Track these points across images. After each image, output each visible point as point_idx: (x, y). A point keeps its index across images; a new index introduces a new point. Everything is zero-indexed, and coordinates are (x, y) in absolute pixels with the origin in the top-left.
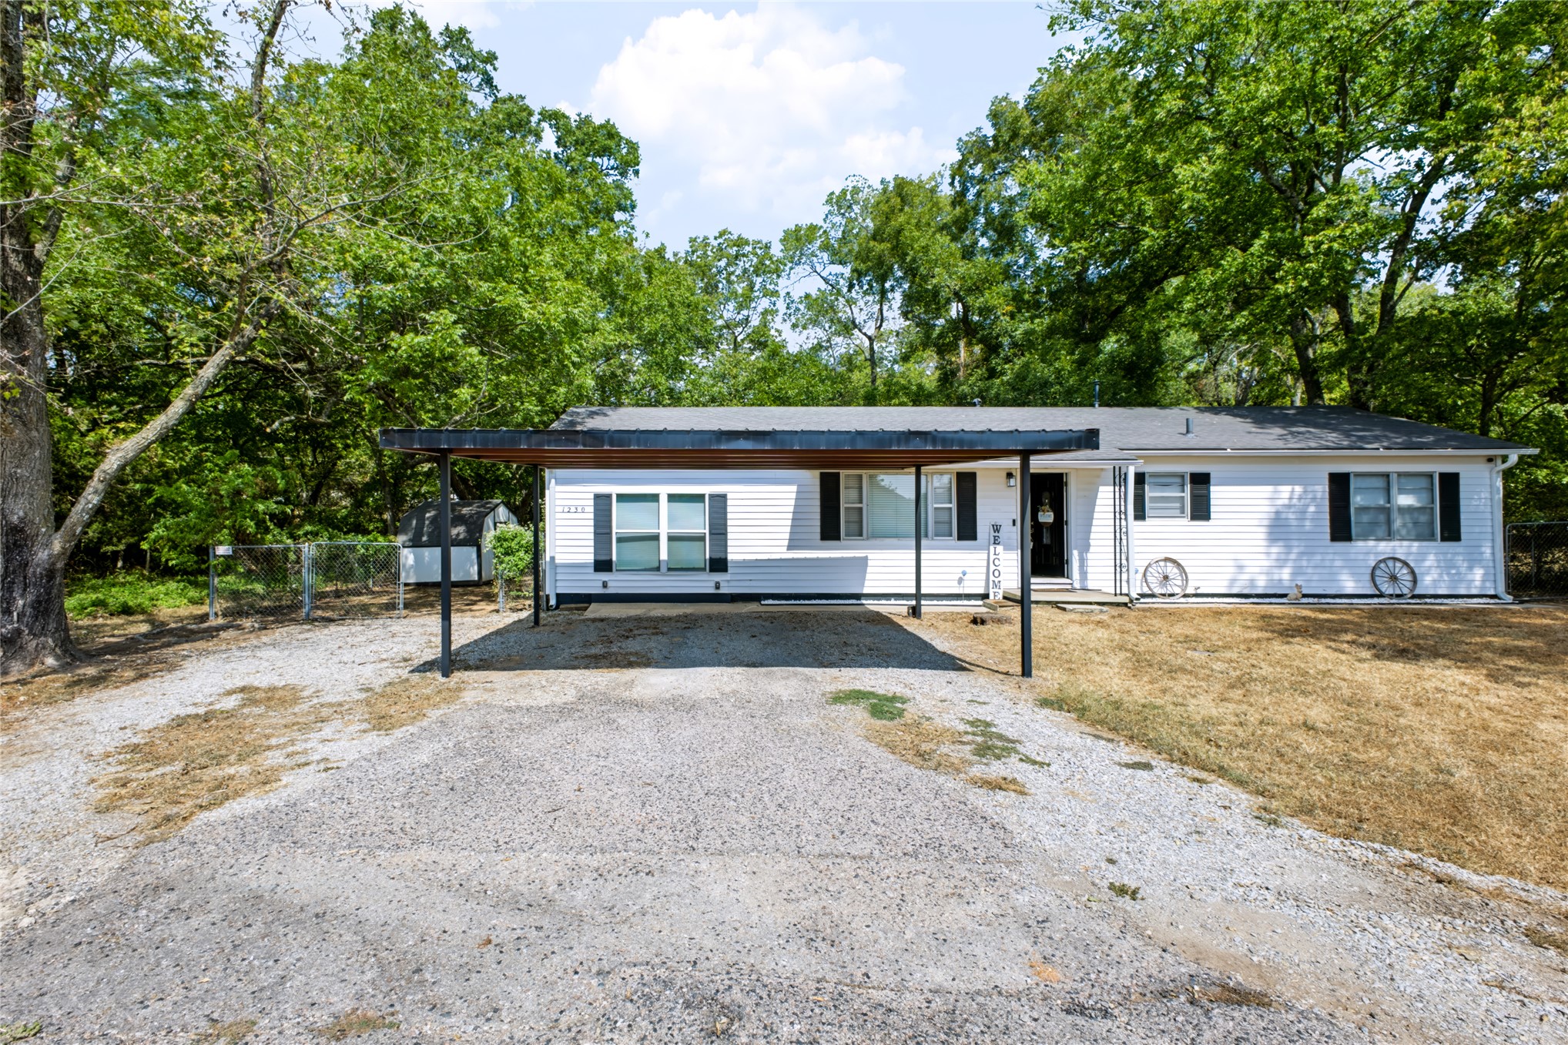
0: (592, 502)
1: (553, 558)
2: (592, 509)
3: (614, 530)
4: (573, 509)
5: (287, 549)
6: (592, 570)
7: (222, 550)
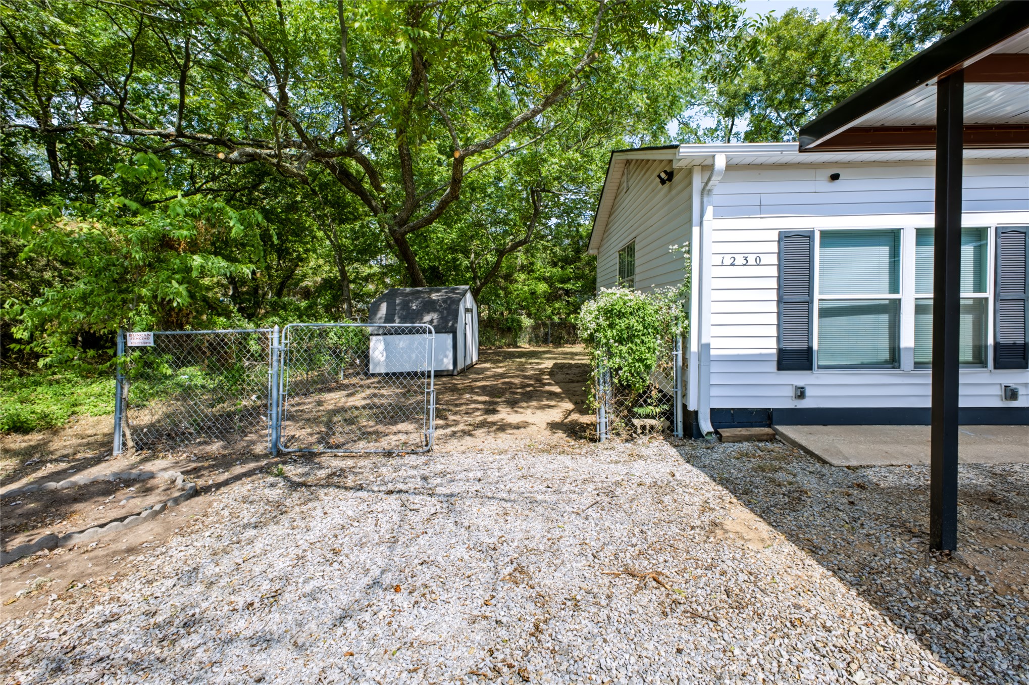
0: (774, 247)
1: (705, 348)
2: (774, 259)
3: (817, 296)
4: (740, 260)
5: (246, 336)
6: (773, 366)
7: (137, 338)
